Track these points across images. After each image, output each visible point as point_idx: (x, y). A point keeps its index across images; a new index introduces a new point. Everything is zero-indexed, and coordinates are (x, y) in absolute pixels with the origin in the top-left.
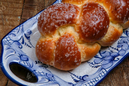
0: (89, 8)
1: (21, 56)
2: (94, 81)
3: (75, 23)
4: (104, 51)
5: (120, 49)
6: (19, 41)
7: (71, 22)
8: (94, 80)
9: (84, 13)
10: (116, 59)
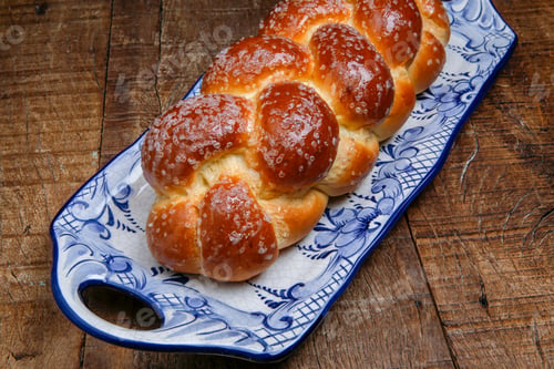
0: (276, 98)
1: (108, 261)
2: (321, 297)
3: (245, 144)
4: (339, 208)
5: (378, 196)
6: (99, 221)
7: (232, 143)
8: (322, 294)
10: (372, 225)
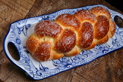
0: (68, 34)
1: (17, 39)
2: (49, 74)
3: (56, 38)
4: (65, 58)
5: (74, 61)
6: (20, 29)
7: (54, 36)
8: (50, 73)
9: (63, 35)
10: (68, 66)
